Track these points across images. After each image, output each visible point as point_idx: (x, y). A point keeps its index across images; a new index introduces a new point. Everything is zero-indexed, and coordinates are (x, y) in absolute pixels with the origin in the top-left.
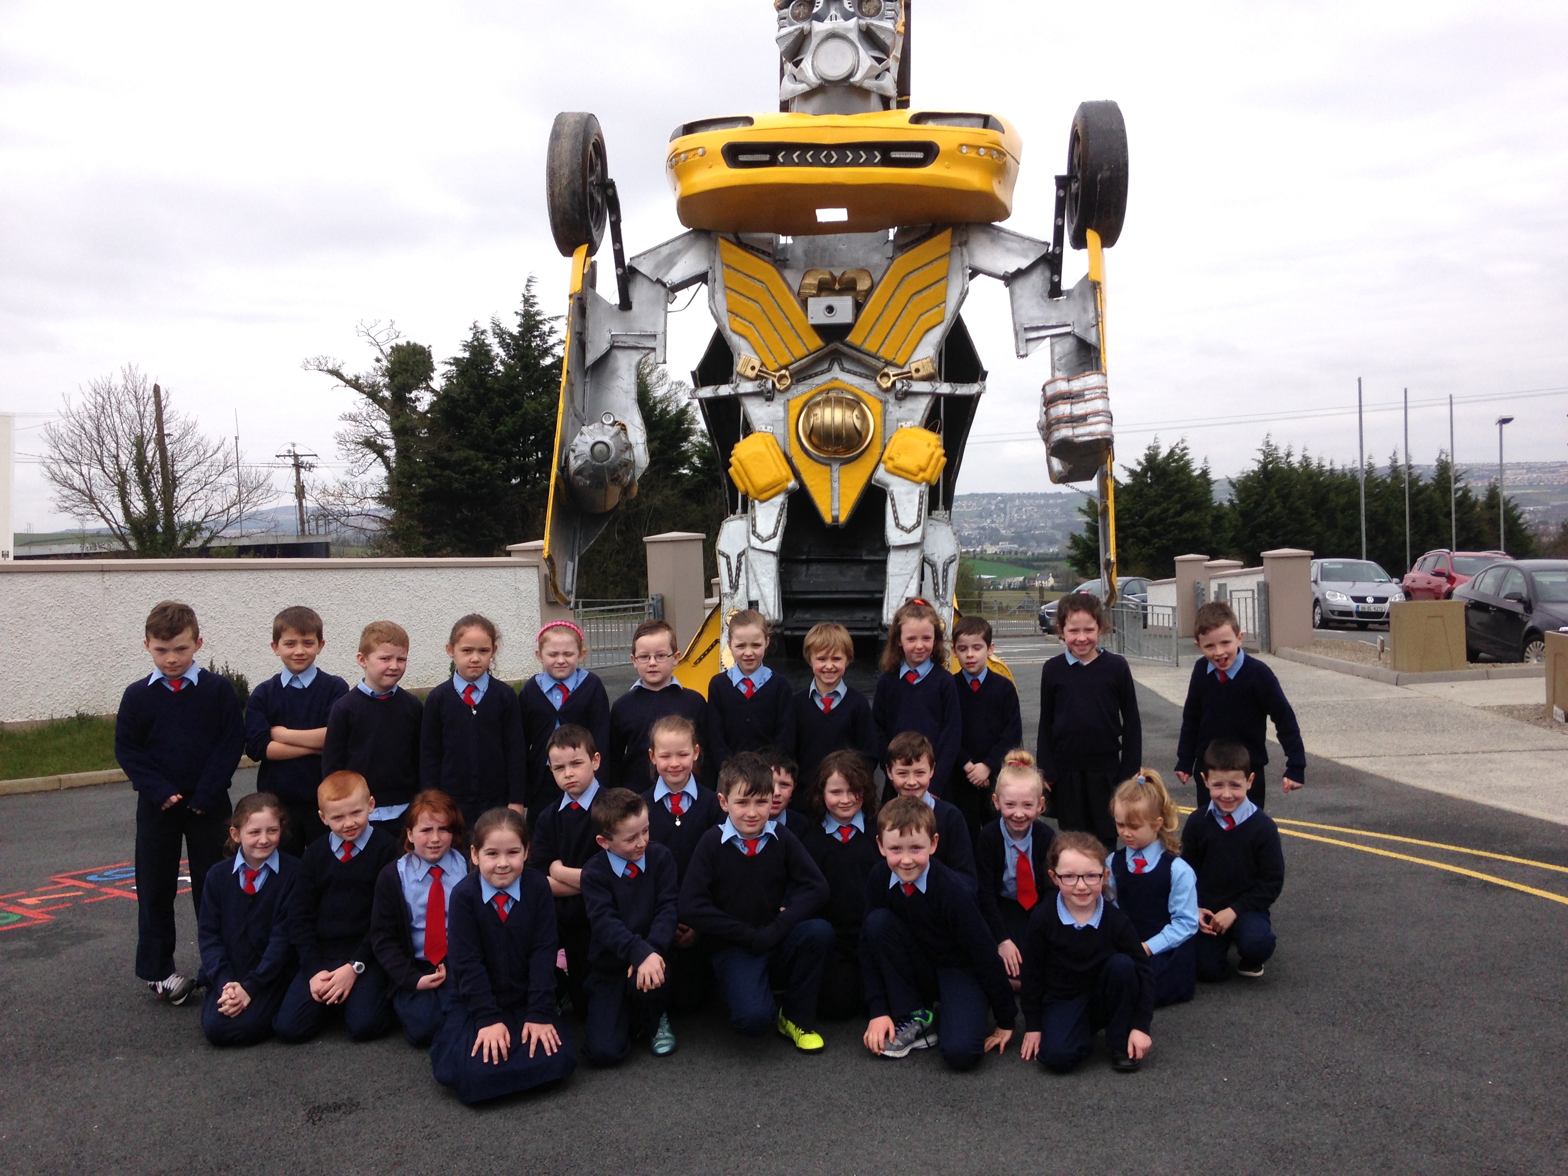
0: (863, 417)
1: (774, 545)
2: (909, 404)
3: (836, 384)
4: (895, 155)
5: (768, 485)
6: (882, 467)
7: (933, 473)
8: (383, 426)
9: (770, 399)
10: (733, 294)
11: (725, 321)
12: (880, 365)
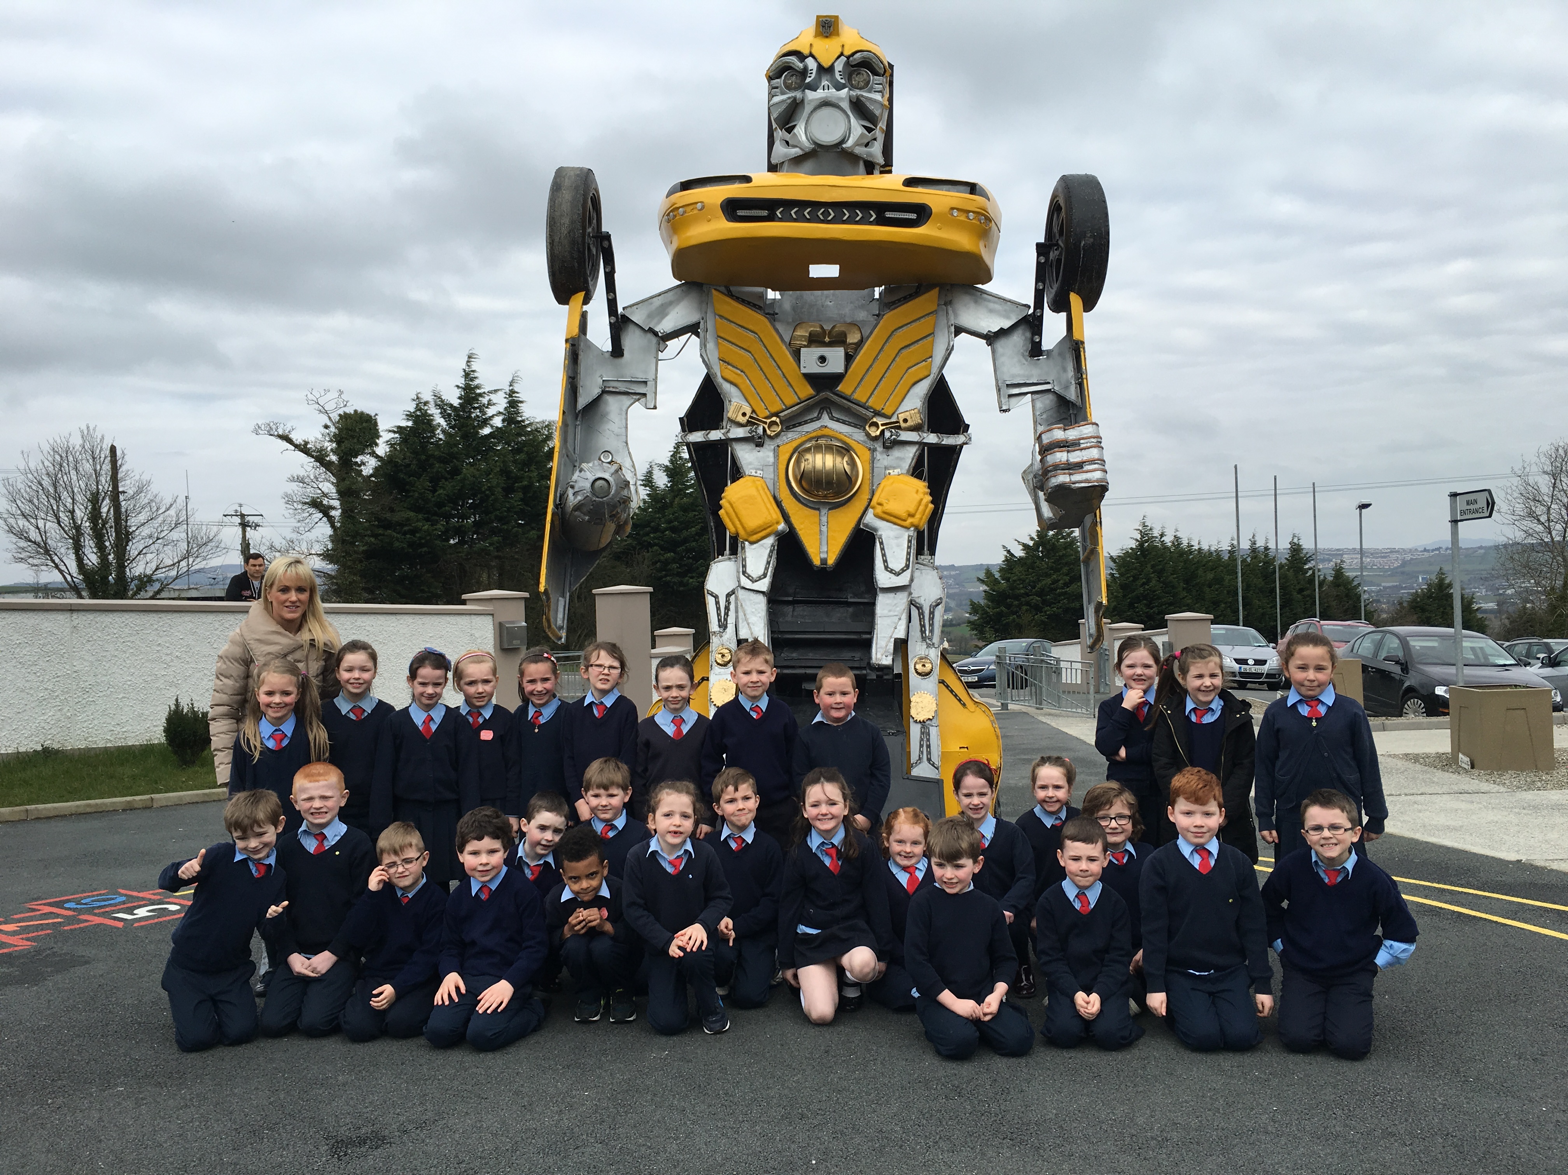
0: (853, 464)
1: (764, 585)
2: (897, 453)
3: (825, 432)
4: (889, 215)
5: (760, 527)
6: (870, 511)
7: (921, 519)
8: (329, 487)
9: (760, 445)
10: (725, 343)
11: (717, 370)
12: (870, 414)
